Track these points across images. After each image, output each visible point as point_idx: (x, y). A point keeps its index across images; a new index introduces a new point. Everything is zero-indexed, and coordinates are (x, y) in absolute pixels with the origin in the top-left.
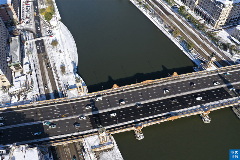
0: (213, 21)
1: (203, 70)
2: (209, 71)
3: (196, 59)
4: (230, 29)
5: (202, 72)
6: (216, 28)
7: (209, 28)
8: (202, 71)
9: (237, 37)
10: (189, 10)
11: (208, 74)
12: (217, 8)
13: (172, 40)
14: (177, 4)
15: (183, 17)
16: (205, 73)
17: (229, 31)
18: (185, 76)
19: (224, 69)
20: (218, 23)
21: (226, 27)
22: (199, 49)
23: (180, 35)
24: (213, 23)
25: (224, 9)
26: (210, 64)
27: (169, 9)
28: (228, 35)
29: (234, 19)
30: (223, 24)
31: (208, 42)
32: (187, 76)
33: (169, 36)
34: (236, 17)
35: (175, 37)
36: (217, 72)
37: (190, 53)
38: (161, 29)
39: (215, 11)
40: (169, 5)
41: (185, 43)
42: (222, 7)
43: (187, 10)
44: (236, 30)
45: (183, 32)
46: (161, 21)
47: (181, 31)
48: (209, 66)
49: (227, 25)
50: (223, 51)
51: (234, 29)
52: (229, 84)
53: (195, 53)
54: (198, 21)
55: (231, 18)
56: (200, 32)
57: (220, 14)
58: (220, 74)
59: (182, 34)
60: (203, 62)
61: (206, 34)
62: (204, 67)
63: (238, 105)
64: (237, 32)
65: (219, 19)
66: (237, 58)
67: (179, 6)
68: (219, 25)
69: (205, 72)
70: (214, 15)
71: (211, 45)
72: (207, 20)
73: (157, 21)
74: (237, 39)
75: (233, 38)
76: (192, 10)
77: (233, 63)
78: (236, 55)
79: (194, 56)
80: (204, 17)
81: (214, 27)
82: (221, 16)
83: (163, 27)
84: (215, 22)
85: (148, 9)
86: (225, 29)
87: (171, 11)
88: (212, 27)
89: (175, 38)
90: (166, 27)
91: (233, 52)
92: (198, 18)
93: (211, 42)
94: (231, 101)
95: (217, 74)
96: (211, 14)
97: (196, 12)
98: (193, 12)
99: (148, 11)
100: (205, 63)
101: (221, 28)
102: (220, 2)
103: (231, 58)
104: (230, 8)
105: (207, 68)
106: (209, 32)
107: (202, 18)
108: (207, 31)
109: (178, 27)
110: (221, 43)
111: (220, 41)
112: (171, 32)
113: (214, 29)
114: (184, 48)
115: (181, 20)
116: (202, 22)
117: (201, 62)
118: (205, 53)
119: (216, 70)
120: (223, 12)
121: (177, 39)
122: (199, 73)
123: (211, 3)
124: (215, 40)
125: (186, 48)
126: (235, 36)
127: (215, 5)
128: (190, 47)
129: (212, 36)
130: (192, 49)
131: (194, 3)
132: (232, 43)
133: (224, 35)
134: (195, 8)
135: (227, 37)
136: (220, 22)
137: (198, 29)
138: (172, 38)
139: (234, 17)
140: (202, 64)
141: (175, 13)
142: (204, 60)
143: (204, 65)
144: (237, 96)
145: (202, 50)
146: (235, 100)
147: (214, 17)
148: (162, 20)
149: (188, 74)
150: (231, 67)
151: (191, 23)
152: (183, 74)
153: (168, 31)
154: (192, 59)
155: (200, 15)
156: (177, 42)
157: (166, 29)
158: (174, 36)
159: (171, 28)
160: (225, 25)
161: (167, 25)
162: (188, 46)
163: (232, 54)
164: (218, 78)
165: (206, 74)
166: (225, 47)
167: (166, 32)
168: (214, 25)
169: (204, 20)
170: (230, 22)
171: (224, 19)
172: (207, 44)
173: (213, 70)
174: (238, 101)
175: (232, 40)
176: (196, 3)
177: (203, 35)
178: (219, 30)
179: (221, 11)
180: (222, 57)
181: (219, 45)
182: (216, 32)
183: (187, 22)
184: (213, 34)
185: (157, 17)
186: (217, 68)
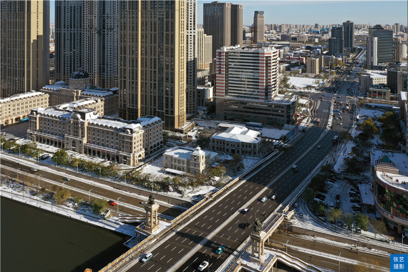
0: (125, 157)
1: (146, 237)
2: (158, 235)
3: (121, 226)
4: (157, 161)
5: (146, 243)
6: (134, 165)
7: (123, 168)
8: (146, 240)
9: (173, 166)
10: (75, 154)
11: (158, 241)
12: (123, 137)
13: (57, 212)
14: (47, 152)
15: (66, 167)
16: (153, 241)
17: (157, 163)
18: (113, 266)
19: (181, 220)
20: (134, 157)
21: (150, 160)
22: (120, 206)
23: (70, 197)
24: (126, 160)
25: (134, 135)
26: (153, 220)
27: (33, 164)
28: (159, 169)
29: (155, 146)
30: (143, 156)
31: (132, 190)
32: (118, 266)
33: (48, 207)
34: (157, 142)
35: (62, 204)
36: (172, 230)
37: (105, 219)
38: (24, 201)
39: (121, 142)
40: (32, 157)
41: (87, 205)
42: (130, 133)
43: (71, 155)
44: (167, 157)
45: (77, 191)
46: (19, 187)
47: (71, 191)
48: (153, 225)
49: (149, 157)
50: (162, 193)
51: (164, 158)
52: (204, 242)
53: (114, 216)
54: (98, 165)
55: (150, 146)
56: (109, 180)
57: (131, 143)
58: (178, 230)
59: (74, 193)
60: (136, 224)
61: (122, 179)
62: (144, 232)
63: (242, 269)
64: (169, 159)
65: (134, 150)
66: (191, 195)
67: (53, 153)
68: (137, 159)
69: (150, 240)
70: (122, 148)
71: (140, 193)
72: (113, 160)
73: (10, 190)
74: (175, 169)
75: (168, 170)
76: (80, 153)
77: (189, 205)
78: (188, 191)
79: (115, 223)
80: (107, 156)
81: (129, 165)
82: (134, 146)
83: (28, 195)
84: (130, 157)
86: (150, 162)
87: (37, 165)
88: (126, 165)
89: (62, 206)
90: (33, 193)
91: (181, 188)
92: (97, 160)
93: (136, 188)
94: (227, 268)
95: (174, 233)
96: (117, 148)
97: (90, 154)
98: (83, 155)
100: (145, 224)
101: (143, 163)
102: (124, 128)
103: (182, 199)
104: (142, 132)
105: (151, 230)
106: (128, 174)
107: (103, 160)
108: (121, 173)
109: (63, 185)
110: (155, 182)
111: (150, 180)
112: (49, 198)
113: (131, 167)
114: (86, 216)
115: (64, 173)
116: (107, 164)
117: (133, 227)
118: (135, 209)
119: (168, 227)
120: (135, 139)
121: (66, 205)
122: (140, 247)
123: (110, 134)
124: (142, 182)
125: (93, 215)
126: (169, 164)
127: (117, 135)
128: (101, 208)
129: (133, 178)
130: (107, 211)
131: (81, 142)
132: (171, 177)
133: (151, 170)
134: (85, 149)
135: (159, 171)
136: (137, 155)
137: (103, 175)
138: (54, 209)
139: (154, 144)
140: (138, 227)
141: (47, 166)
142: (138, 221)
143: (144, 228)
144: (230, 254)
145: (127, 206)
146: (232, 263)
147: (123, 151)
148: (21, 184)
149: (117, 260)
150: (191, 211)
151: (86, 172)
152: (106, 265)
153: (43, 199)
154: (113, 229)
155: (99, 156)
156: (68, 211)
157: (35, 197)
158: (58, 203)
159: (47, 192)
160: (146, 158)
161: (36, 188)
162: (94, 209)
163: (180, 192)
164: (179, 241)
165: (155, 243)
166: (164, 186)
167: (37, 202)
168: (129, 162)
169: (109, 161)
170: (151, 152)
171: (141, 149)
172: (132, 194)
173: (165, 230)
174: (238, 262)
175: (168, 173)
176: (85, 141)
177: (117, 183)
178: (141, 166)
179: (131, 138)
180: (167, 203)
181: (153, 186)
182: (137, 170)
183: (78, 172)
184: (133, 174)
185: (8, 182)
186: (170, 222)
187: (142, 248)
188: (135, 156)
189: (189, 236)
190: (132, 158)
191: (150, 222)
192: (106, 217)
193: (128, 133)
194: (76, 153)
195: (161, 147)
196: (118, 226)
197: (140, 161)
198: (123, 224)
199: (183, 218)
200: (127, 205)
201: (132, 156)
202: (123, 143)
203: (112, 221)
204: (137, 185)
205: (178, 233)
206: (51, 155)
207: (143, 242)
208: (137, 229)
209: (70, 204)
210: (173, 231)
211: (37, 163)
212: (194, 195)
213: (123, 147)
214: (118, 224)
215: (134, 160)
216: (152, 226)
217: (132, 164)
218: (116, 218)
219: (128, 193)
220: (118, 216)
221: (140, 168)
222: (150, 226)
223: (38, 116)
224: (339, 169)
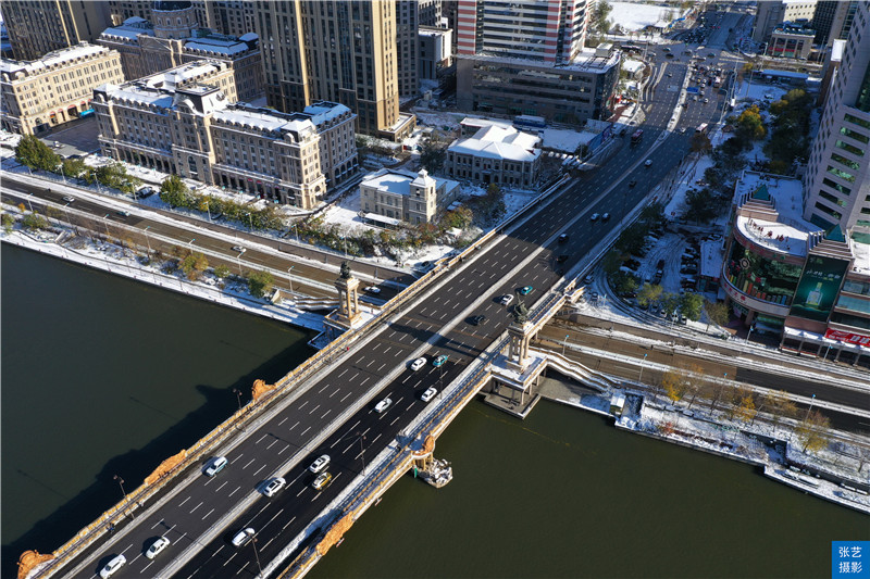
0: (291, 192)
1: (342, 332)
2: (360, 329)
3: (300, 316)
4: (349, 199)
5: (342, 342)
6: (309, 208)
7: (290, 214)
8: (342, 337)
9: (379, 209)
10: (199, 186)
11: (361, 338)
12: (283, 149)
13: (191, 293)
14: (148, 182)
15: (189, 211)
16: (354, 339)
17: (350, 203)
18: (296, 376)
19: (397, 305)
20: (306, 191)
21: (336, 196)
22: (293, 282)
23: (208, 268)
24: (293, 198)
25: (302, 145)
26: (351, 305)
27: (127, 206)
28: (355, 214)
29: (343, 168)
30: (324, 189)
31: (311, 255)
32: (303, 376)
33: (173, 283)
34: (347, 159)
35: (197, 280)
36: (383, 322)
37: (272, 304)
38: (131, 275)
39: (280, 160)
40: (122, 193)
41: (240, 282)
42: (293, 141)
43: (193, 189)
44: (367, 190)
45: (216, 256)
46: (116, 250)
47: (208, 256)
48: (351, 313)
49: (335, 191)
50: (364, 260)
51: (361, 192)
52: (434, 339)
53: (286, 299)
54: (245, 207)
55: (334, 168)
56: (268, 236)
57: (298, 163)
58: (393, 321)
59: (212, 261)
60: (324, 312)
61: (291, 234)
62: (338, 325)
63: (493, 379)
64: (371, 195)
65: (305, 177)
66: (413, 262)
67: (159, 184)
68: (313, 195)
69: (350, 337)
70: (283, 174)
71: (325, 258)
72: (270, 197)
73: (102, 255)
74: (383, 214)
75: (370, 216)
76: (209, 184)
77: (408, 280)
78: (406, 255)
79: (289, 310)
80: (257, 189)
81: (301, 207)
82: (304, 168)
83: (135, 264)
84: (299, 192)
85: (43, 229)
86: (338, 202)
87: (137, 209)
88: (295, 208)
89: (197, 283)
90: (143, 261)
91: (394, 251)
92: (242, 198)
93: (317, 250)
94: (470, 378)
95: (387, 326)
96: (274, 174)
97: (226, 186)
98: (215, 188)
99: (45, 235)
100: (339, 311)
101: (324, 203)
102: (282, 130)
103: (398, 269)
104: (316, 138)
105: (349, 321)
106: (300, 225)
107: (252, 198)
108: (288, 223)
109: (190, 246)
110: (349, 239)
111: (341, 235)
112: (171, 268)
113: (307, 212)
114: (240, 299)
115: (188, 224)
116: (260, 205)
117: (320, 316)
118: (320, 287)
119: (377, 316)
120: (304, 154)
121: (204, 282)
122: (335, 348)
123: (256, 143)
124: (327, 239)
125: (251, 298)
126: (372, 206)
127: (270, 145)
128: (262, 286)
129: (310, 233)
130: (274, 292)
131: (205, 161)
132: (377, 230)
133: (341, 218)
134: (216, 175)
135: (354, 219)
136: (312, 187)
137: (257, 228)
138: (186, 288)
139: (340, 164)
140: (327, 317)
141: (154, 210)
142: (326, 306)
143: (338, 318)
144: (474, 358)
145: (306, 283)
146: (477, 370)
147: (286, 179)
148: (118, 244)
149: (301, 367)
150: (413, 290)
151: (225, 221)
152: (285, 374)
153: (161, 270)
154: (289, 321)
155: (244, 190)
156: (208, 291)
157: (148, 268)
158: (190, 278)
159: (165, 258)
160: (329, 194)
161: (146, 252)
162: (253, 287)
163: (393, 257)
164: (395, 339)
165: (357, 342)
166: (365, 246)
167: (152, 276)
168: (300, 202)
169: (263, 200)
170: (338, 181)
171: (318, 176)
172: (311, 261)
173: (371, 321)
174: (486, 369)
175: (371, 222)
176: (212, 159)
177: (283, 241)
178: (321, 209)
179: (297, 152)
180: (372, 277)
181: (346, 247)
182: (316, 216)
183: (211, 222)
184: (310, 225)
185: (94, 242)
186: (379, 309)
187: (337, 350)
188: (309, 188)
189: (410, 331)
190: (303, 192)
191: (347, 308)
192: (273, 300)
193: (289, 141)
194: (201, 184)
195: (355, 169)
196: (295, 316)
197: (319, 198)
198: (302, 312)
199: (401, 302)
200: (305, 281)
201: (302, 189)
202: (284, 162)
203: (284, 308)
204: (319, 244)
205: (393, 326)
206: (157, 189)
207: (338, 340)
208: (327, 320)
209: (211, 280)
210: (385, 322)
211: (134, 205)
212: (416, 262)
213: (285, 171)
214: (295, 312)
215: (307, 197)
216: (351, 315)
217: (305, 206)
218: (291, 303)
219: (304, 259)
220: (293, 300)
221: (320, 213)
222: (348, 315)
223: (111, 104)
224: (673, 213)
